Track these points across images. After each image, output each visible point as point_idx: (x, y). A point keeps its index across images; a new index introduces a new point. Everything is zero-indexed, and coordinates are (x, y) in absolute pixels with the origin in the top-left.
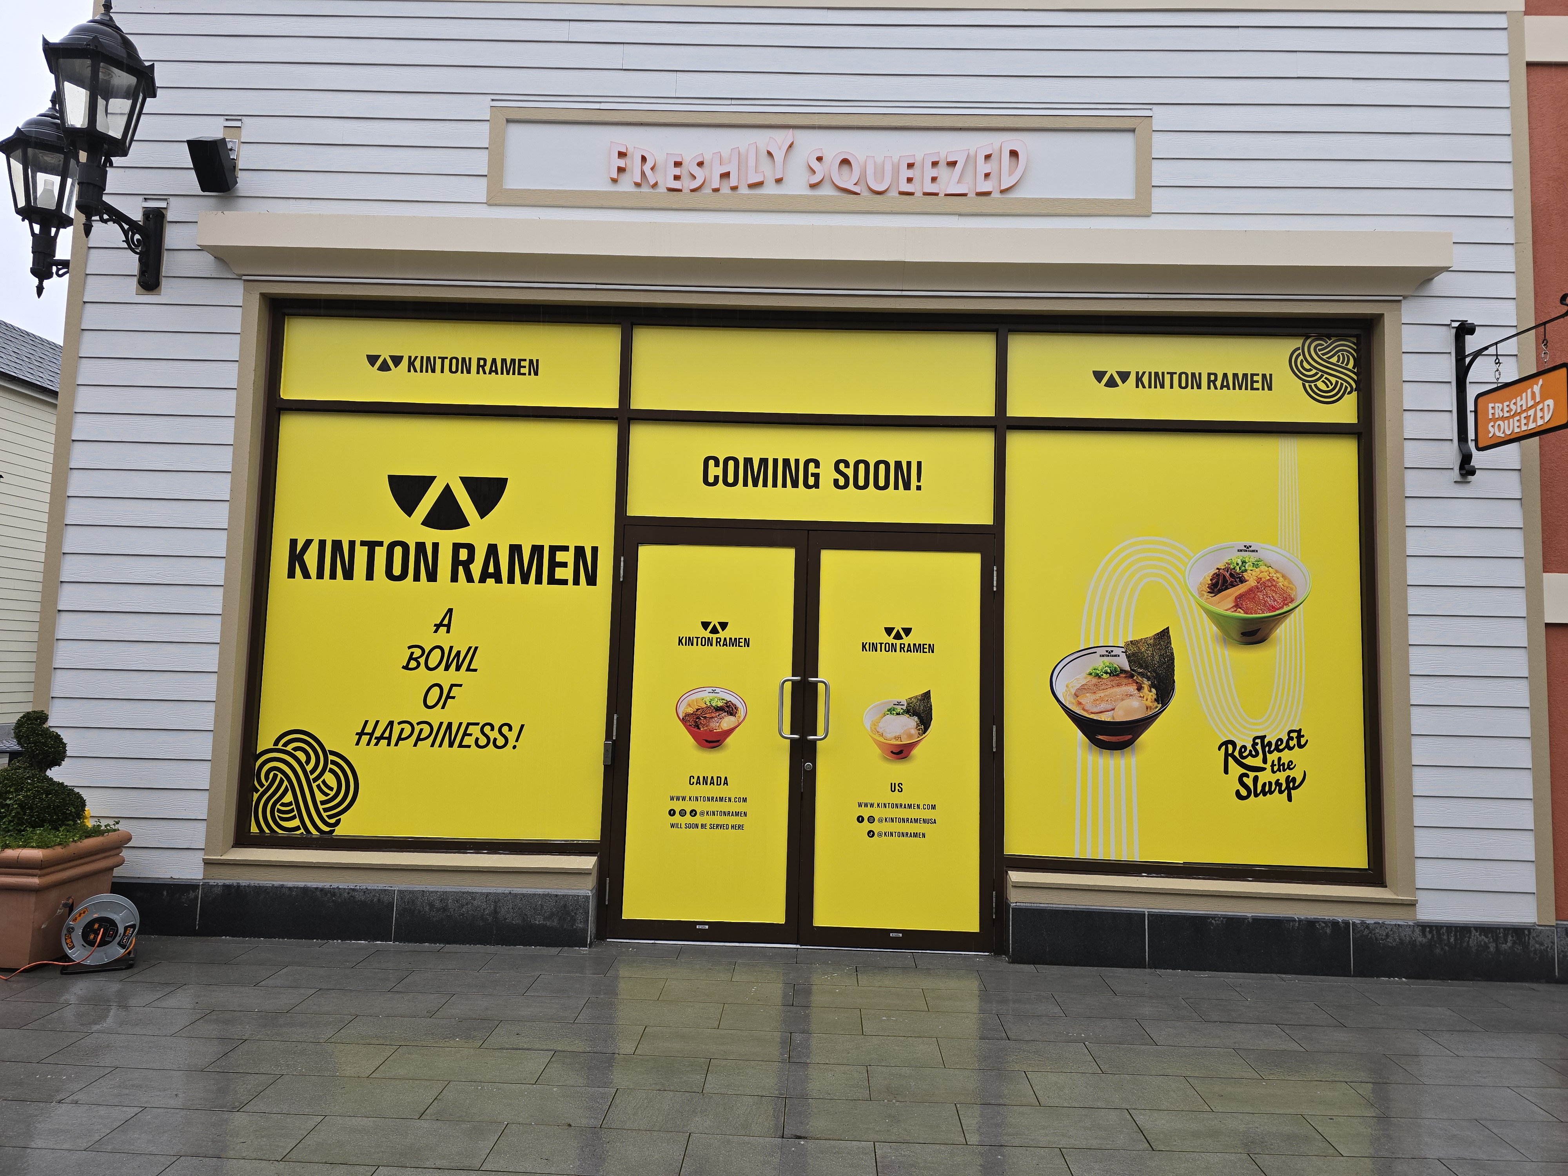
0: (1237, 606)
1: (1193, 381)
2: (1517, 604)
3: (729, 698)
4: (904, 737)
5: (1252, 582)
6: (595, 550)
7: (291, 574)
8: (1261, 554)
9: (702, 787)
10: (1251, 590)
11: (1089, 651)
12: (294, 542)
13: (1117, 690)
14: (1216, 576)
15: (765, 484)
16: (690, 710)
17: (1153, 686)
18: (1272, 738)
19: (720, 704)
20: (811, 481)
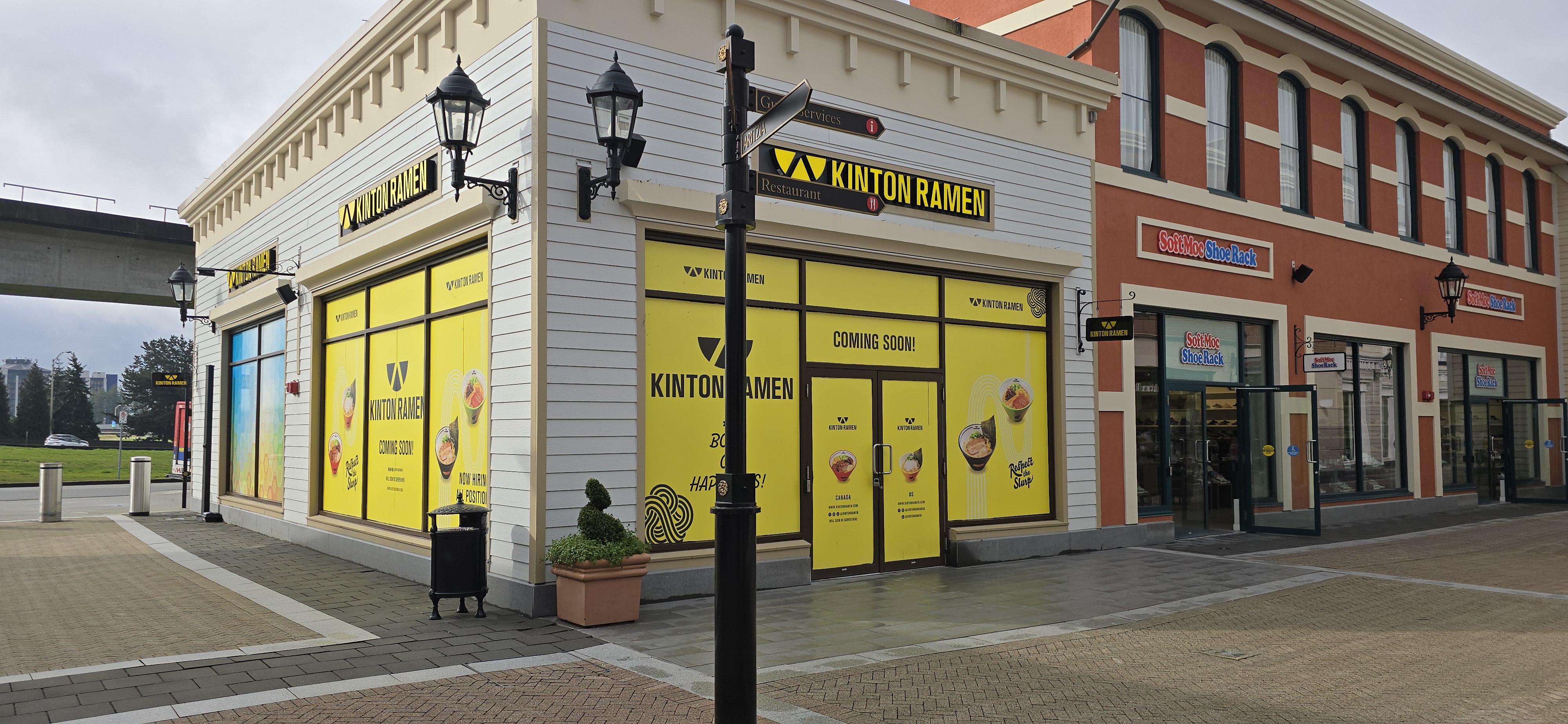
0: (1013, 405)
1: (1000, 305)
2: (1091, 404)
3: (850, 456)
4: (913, 470)
5: (1017, 395)
6: (791, 380)
7: (653, 395)
8: (1021, 383)
9: (841, 500)
10: (1017, 398)
11: (970, 427)
12: (653, 375)
13: (979, 443)
14: (1008, 392)
15: (858, 347)
16: (835, 463)
17: (990, 441)
18: (1023, 462)
19: (846, 459)
20: (875, 346)
